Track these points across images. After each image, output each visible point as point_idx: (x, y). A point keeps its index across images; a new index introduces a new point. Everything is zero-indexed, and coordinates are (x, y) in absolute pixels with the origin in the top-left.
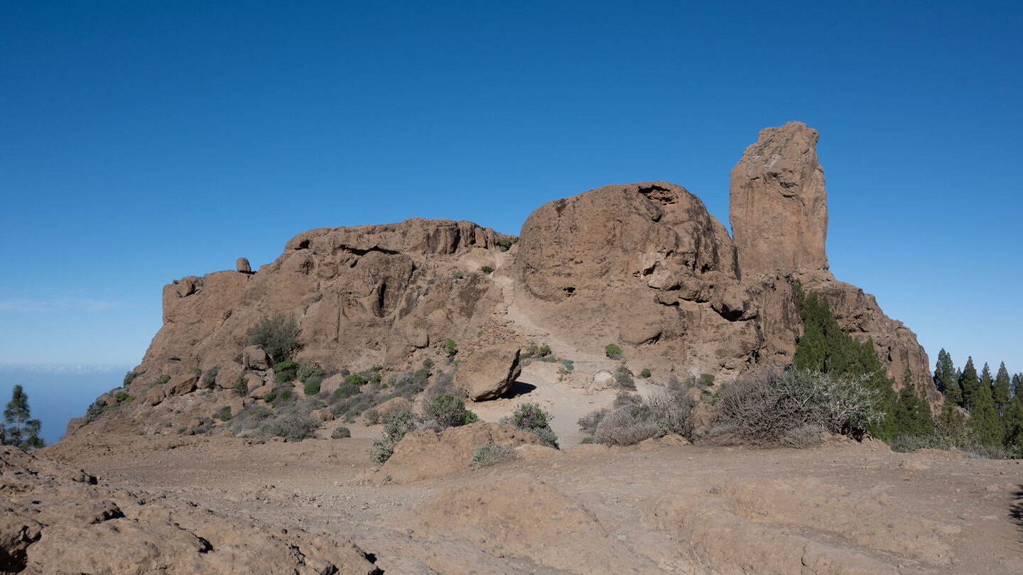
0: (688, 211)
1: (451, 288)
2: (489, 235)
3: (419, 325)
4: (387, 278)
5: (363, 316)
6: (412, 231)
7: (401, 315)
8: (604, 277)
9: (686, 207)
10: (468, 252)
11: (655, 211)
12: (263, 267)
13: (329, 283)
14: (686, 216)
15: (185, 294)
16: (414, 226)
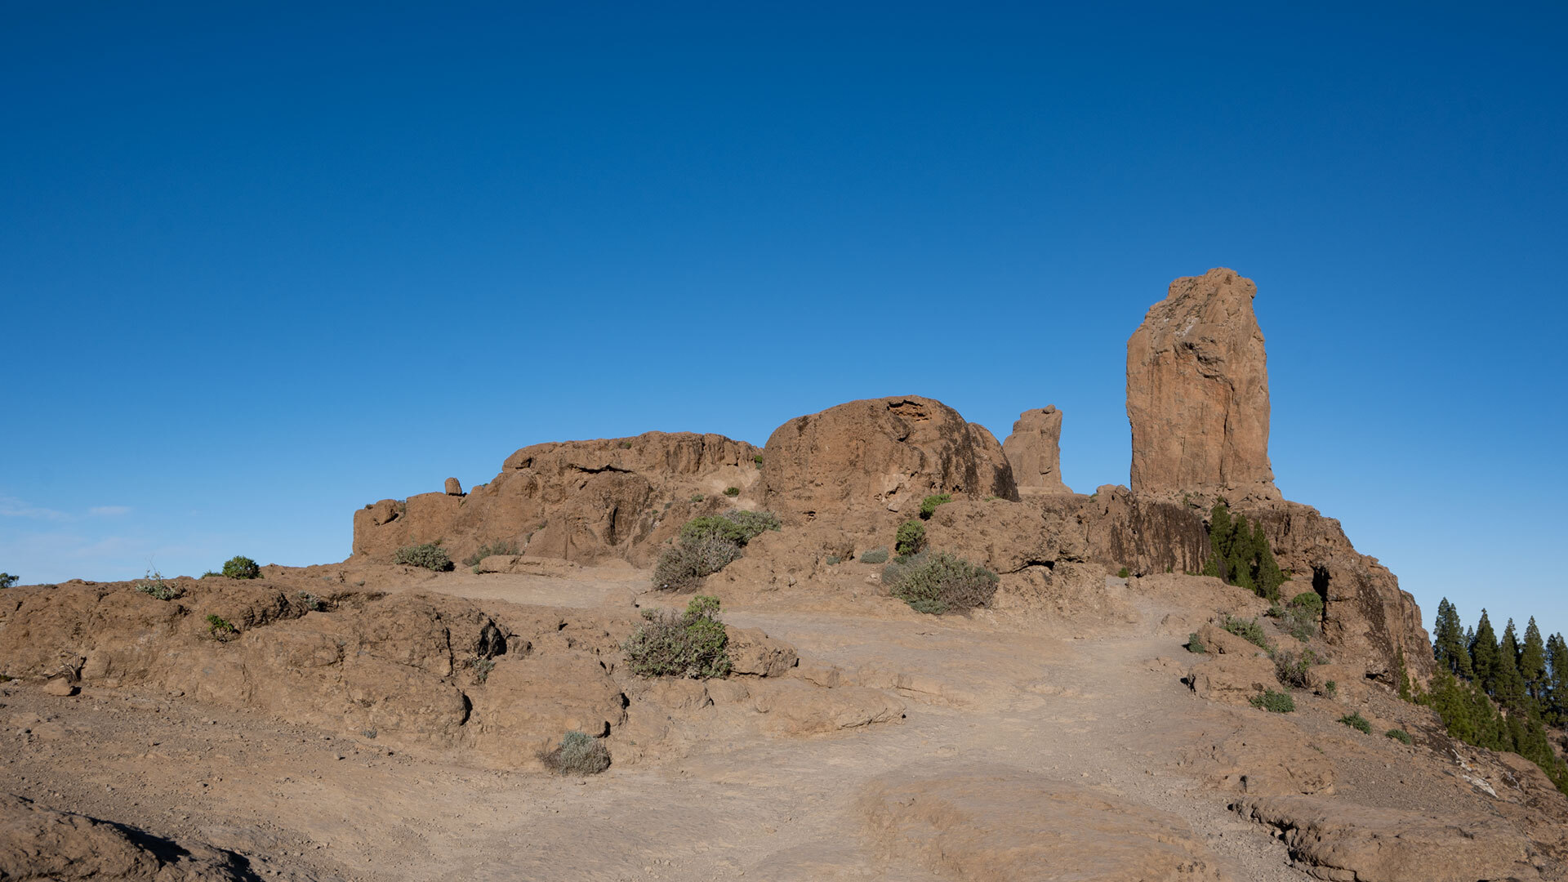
0: (940, 429)
1: (689, 512)
2: (742, 451)
3: (652, 553)
4: (620, 501)
5: (593, 545)
6: (650, 448)
7: (635, 543)
8: (845, 500)
9: (939, 424)
10: (715, 470)
11: (901, 429)
12: (476, 489)
13: (555, 508)
14: (937, 434)
15: (383, 522)
16: (652, 442)
